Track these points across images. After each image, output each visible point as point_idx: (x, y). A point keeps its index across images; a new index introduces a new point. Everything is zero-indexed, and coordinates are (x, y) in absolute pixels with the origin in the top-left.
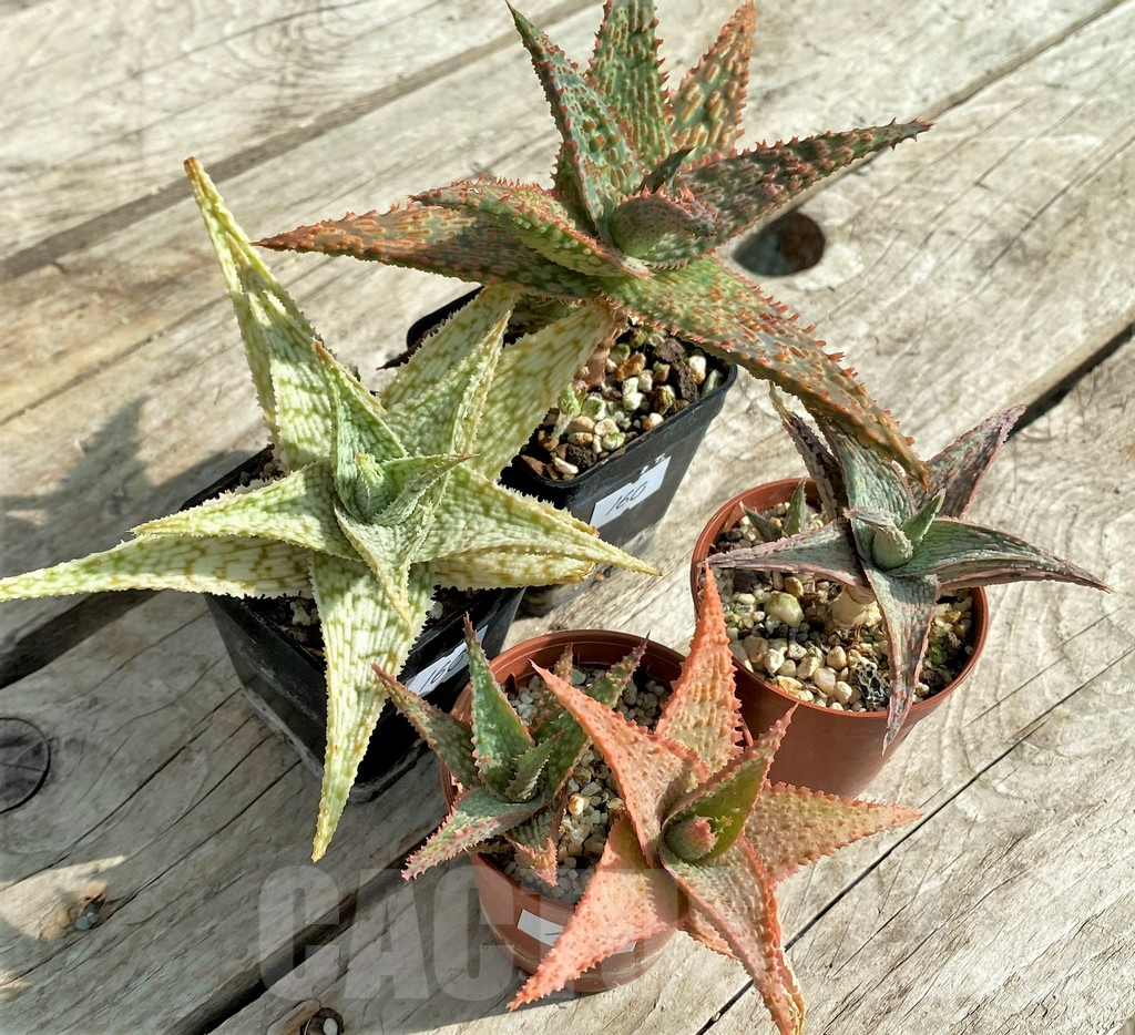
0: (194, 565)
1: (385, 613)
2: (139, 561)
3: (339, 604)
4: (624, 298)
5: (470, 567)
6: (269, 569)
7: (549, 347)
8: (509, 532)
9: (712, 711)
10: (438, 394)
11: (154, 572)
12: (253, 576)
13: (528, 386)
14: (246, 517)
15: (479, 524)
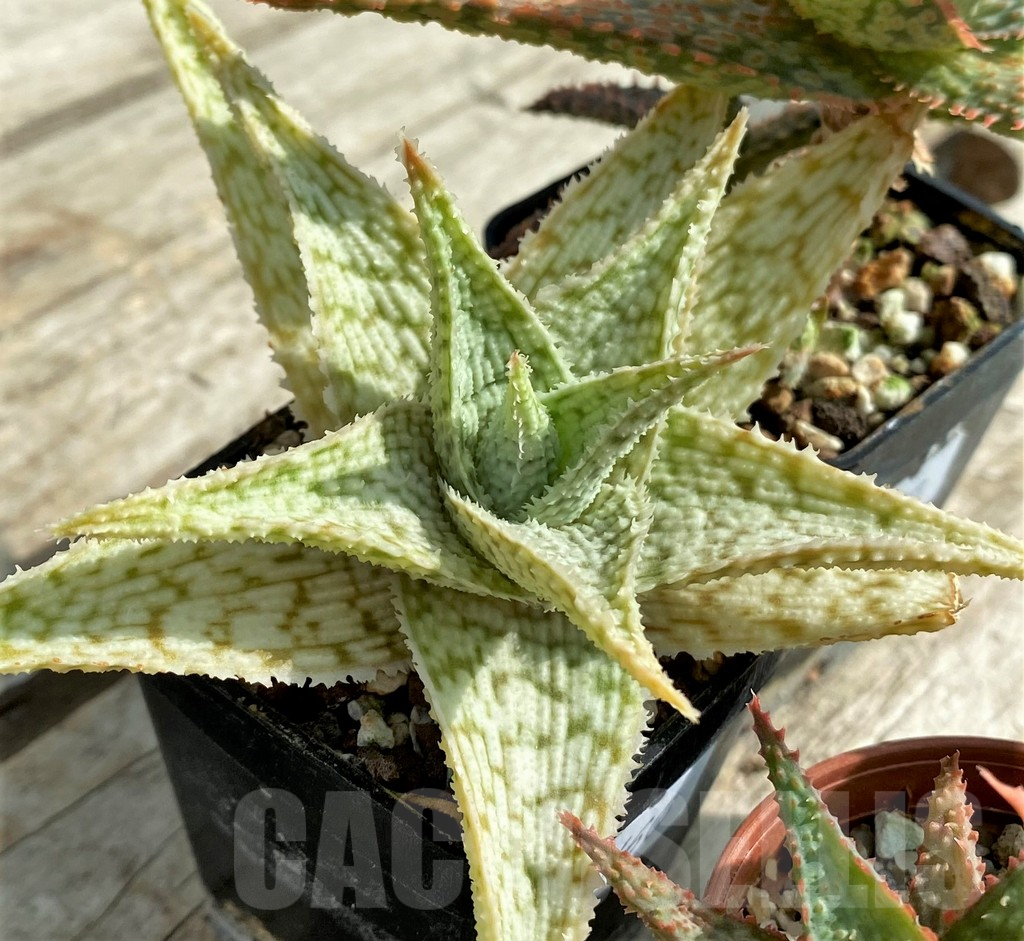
0: (165, 618)
1: (562, 709)
2: (53, 610)
3: (469, 690)
4: (945, 89)
5: (710, 612)
6: (314, 625)
7: (792, 200)
8: (805, 526)
10: (625, 265)
11: (85, 633)
12: (284, 641)
13: (761, 271)
14: (279, 501)
15: (737, 514)
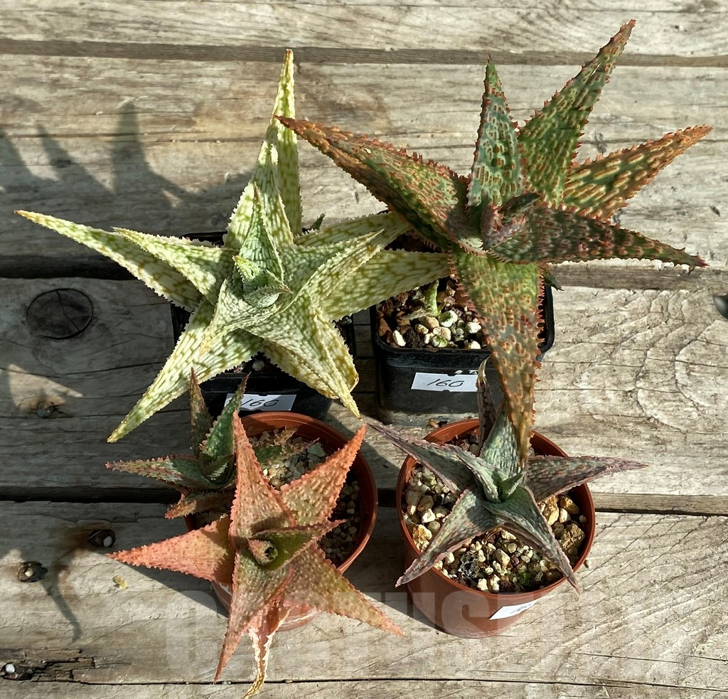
0: (147, 265)
1: (223, 348)
2: (121, 246)
3: (202, 329)
4: (458, 260)
6: (184, 290)
7: (412, 264)
8: (304, 347)
9: (319, 499)
11: (124, 256)
12: (173, 289)
14: (175, 255)
15: (295, 333)
